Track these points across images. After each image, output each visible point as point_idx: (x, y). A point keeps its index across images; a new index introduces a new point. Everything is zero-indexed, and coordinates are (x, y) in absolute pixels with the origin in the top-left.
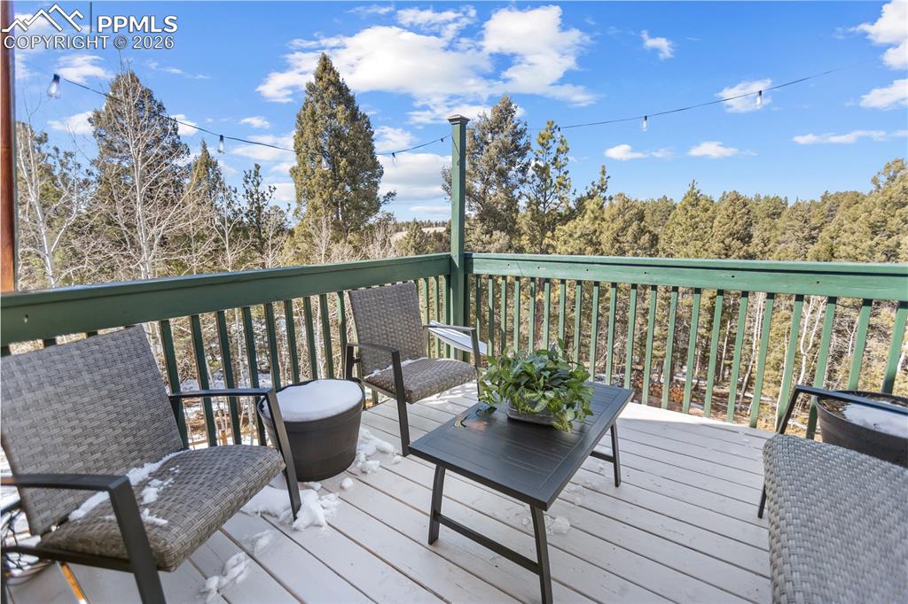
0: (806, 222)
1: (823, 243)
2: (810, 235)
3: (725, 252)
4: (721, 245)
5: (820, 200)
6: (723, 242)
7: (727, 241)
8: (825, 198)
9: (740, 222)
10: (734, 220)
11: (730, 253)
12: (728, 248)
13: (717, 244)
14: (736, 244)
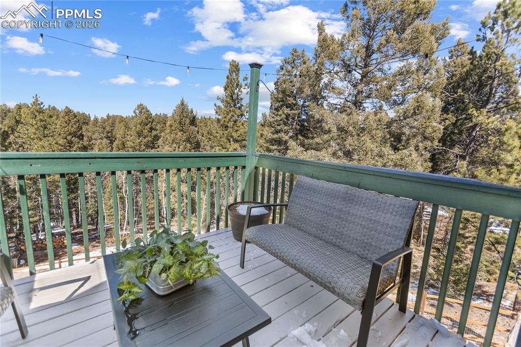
0: (104, 129)
1: (119, 141)
2: (108, 136)
3: (69, 145)
4: (65, 140)
5: (106, 117)
6: (66, 138)
7: (69, 138)
8: (108, 116)
9: (75, 126)
10: (70, 124)
11: (72, 145)
12: (70, 142)
13: (62, 140)
14: (75, 140)
